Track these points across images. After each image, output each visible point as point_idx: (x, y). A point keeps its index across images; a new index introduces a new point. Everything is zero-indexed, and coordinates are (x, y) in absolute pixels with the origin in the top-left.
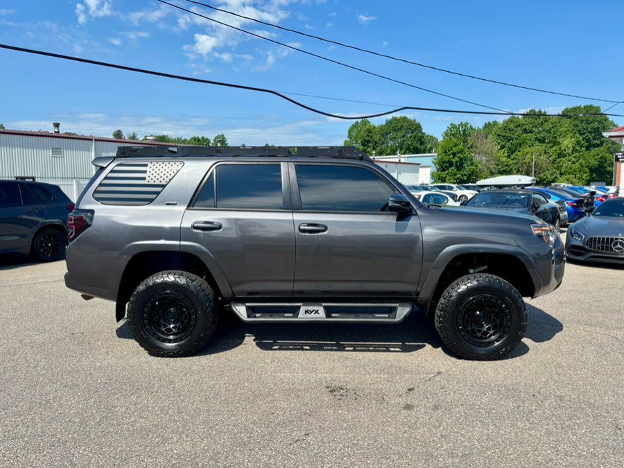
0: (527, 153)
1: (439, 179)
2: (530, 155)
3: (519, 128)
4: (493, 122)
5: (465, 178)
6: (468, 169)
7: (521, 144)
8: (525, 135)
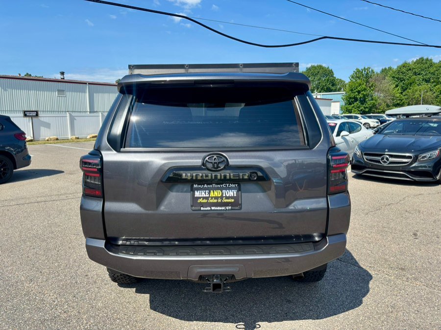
0: (416, 91)
1: (347, 111)
2: (418, 92)
3: (410, 71)
4: (389, 68)
5: (367, 110)
6: (369, 103)
7: (411, 84)
8: (415, 77)
